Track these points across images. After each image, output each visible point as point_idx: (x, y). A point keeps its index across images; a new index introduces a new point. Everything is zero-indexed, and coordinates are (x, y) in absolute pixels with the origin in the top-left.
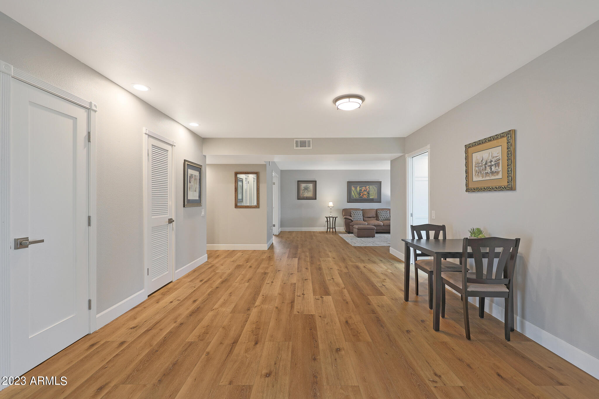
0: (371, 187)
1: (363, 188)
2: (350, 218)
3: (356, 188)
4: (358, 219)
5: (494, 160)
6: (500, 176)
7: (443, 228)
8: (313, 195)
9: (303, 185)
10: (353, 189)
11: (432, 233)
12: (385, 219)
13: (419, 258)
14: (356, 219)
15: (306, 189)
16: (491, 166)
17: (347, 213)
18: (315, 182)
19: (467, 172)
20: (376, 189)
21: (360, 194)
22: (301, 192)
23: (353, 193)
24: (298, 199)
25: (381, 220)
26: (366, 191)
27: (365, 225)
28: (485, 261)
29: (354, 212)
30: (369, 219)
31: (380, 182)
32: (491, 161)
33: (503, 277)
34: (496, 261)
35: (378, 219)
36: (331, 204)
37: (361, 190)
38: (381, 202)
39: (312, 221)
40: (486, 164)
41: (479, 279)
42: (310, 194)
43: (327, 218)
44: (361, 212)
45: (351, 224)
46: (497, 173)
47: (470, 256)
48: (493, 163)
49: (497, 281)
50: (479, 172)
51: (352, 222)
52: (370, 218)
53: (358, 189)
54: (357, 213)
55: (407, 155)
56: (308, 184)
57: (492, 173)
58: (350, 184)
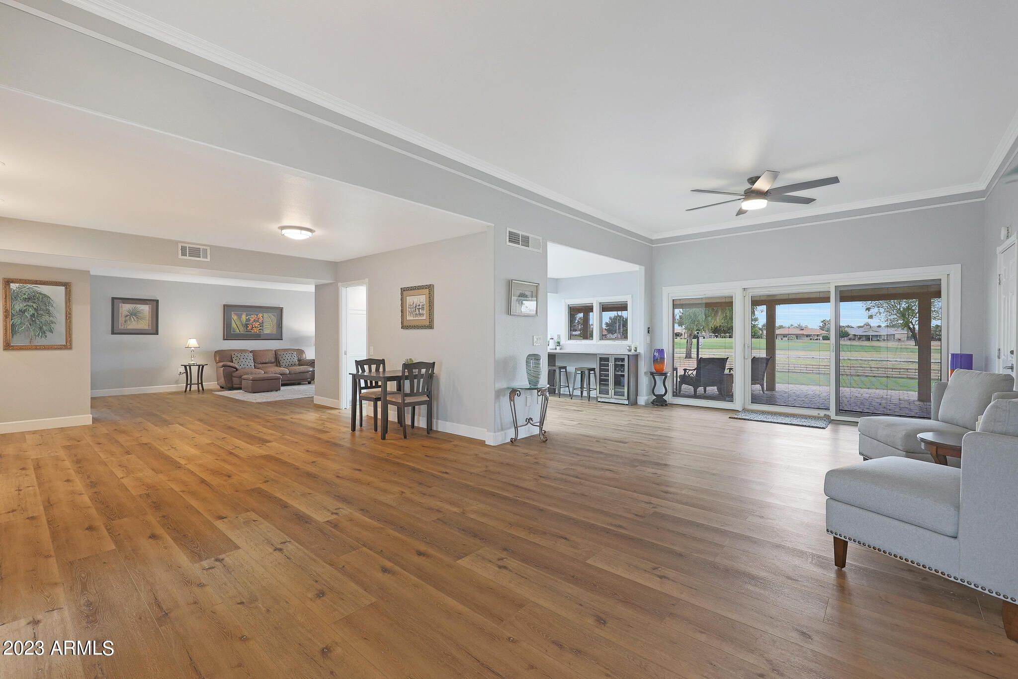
0: (266, 315)
1: (253, 318)
2: (231, 364)
3: (240, 317)
4: (246, 366)
5: (421, 304)
6: (424, 318)
7: (383, 362)
8: (150, 327)
9: (125, 308)
10: (234, 317)
11: (374, 367)
12: (290, 364)
13: (363, 391)
14: (242, 366)
15: (134, 314)
16: (419, 309)
17: (222, 357)
18: (154, 304)
19: (402, 312)
20: (275, 319)
21: (246, 326)
22: (122, 319)
23: (234, 325)
24: (113, 333)
25: (284, 365)
26: (258, 321)
27: (261, 373)
28: (416, 381)
29: (239, 355)
30: (264, 365)
31: (281, 309)
32: (419, 305)
33: (426, 390)
34: (422, 380)
35: (278, 364)
36: (193, 343)
37: (248, 320)
38: (282, 340)
39: (151, 375)
40: (416, 307)
41: (412, 394)
42: (144, 325)
43: (185, 367)
44: (251, 355)
45: (234, 374)
46: (423, 315)
47: (407, 378)
48: (420, 307)
49: (423, 394)
50: (411, 313)
51: (237, 372)
52: (265, 363)
53: (244, 317)
54: (243, 357)
55: (340, 284)
56: (138, 306)
57: (420, 314)
58: (228, 309)
